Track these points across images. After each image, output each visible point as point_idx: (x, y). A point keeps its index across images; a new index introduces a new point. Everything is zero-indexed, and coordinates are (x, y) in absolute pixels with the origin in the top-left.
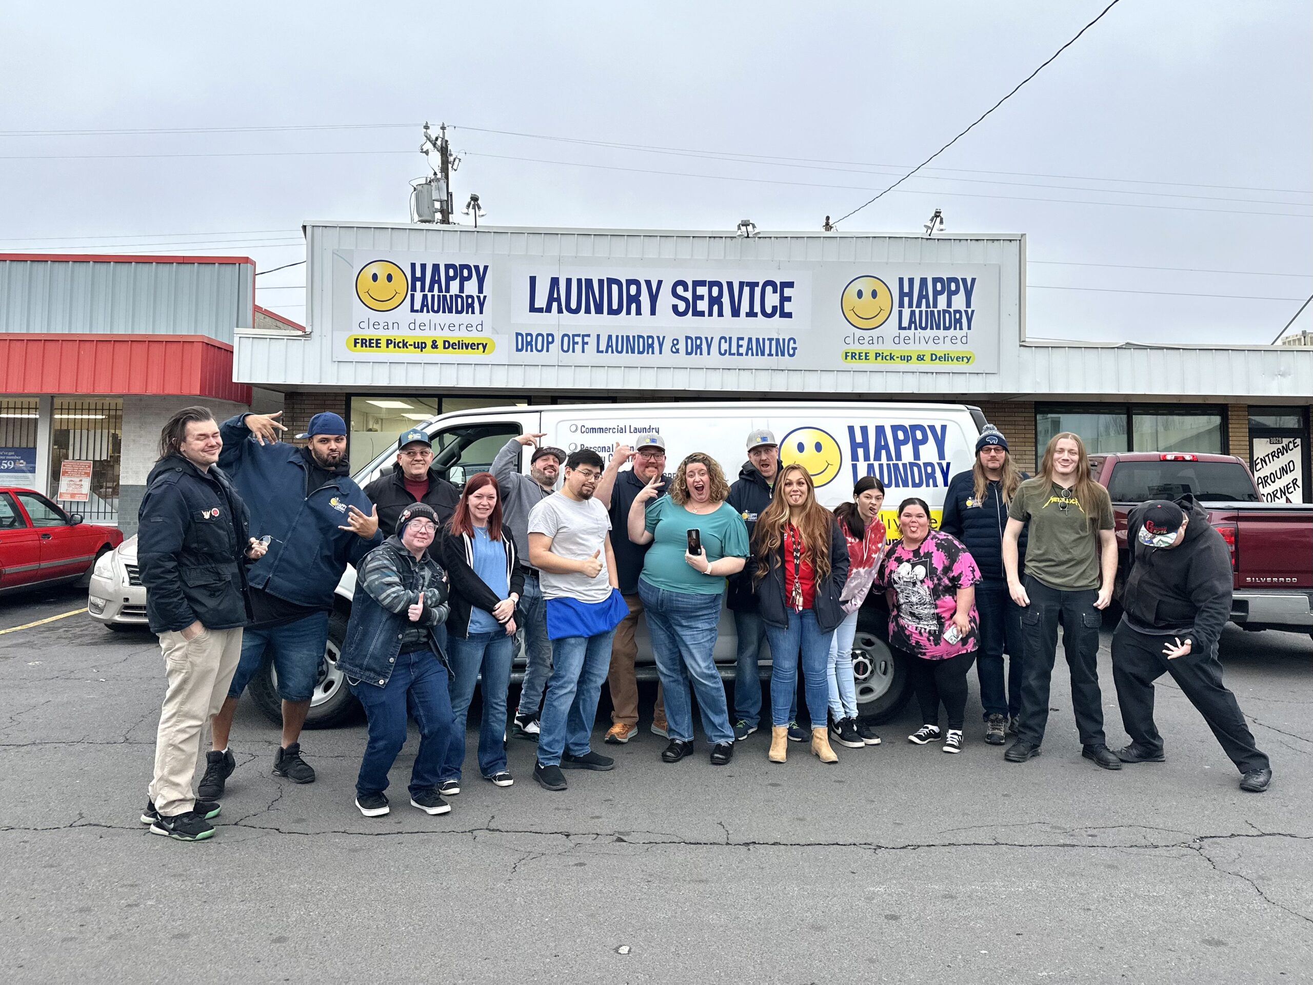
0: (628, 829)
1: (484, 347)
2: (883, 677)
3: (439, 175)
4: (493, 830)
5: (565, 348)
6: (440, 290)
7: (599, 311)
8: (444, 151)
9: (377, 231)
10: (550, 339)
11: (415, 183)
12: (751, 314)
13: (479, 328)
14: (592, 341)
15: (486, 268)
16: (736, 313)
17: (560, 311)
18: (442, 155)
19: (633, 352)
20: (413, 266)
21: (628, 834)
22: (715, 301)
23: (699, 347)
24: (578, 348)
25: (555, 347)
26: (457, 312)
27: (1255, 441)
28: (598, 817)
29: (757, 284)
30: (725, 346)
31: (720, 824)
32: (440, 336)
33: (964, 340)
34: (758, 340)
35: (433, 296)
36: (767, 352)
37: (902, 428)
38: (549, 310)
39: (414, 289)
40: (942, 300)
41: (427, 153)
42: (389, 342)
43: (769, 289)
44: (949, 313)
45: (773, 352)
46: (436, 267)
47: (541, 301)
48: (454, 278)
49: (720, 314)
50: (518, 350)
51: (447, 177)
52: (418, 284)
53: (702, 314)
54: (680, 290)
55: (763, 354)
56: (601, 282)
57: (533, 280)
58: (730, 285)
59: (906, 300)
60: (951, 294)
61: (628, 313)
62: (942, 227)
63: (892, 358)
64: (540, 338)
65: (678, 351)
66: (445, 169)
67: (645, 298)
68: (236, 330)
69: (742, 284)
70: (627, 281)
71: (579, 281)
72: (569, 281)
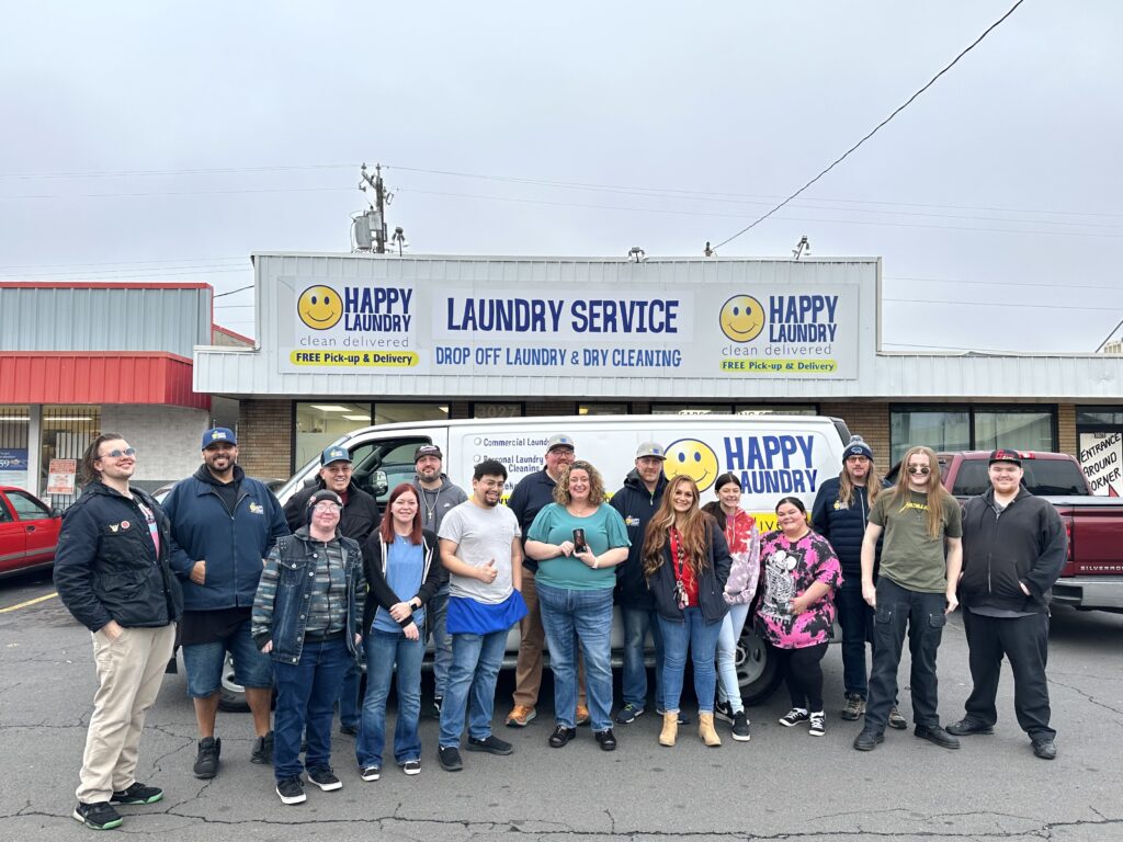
0: (522, 818)
1: (409, 360)
2: (757, 663)
3: (375, 209)
4: (400, 819)
5: (480, 361)
6: (371, 311)
7: (509, 327)
8: (379, 188)
9: (316, 260)
10: (466, 353)
11: (354, 216)
12: (641, 329)
13: (405, 343)
14: (502, 354)
15: (410, 291)
16: (627, 328)
17: (475, 328)
18: (378, 191)
19: (538, 363)
20: (347, 290)
21: (521, 823)
22: (610, 318)
23: (596, 358)
24: (491, 360)
25: (471, 359)
26: (386, 330)
27: (1082, 435)
28: (495, 805)
29: (646, 303)
30: (618, 358)
31: (607, 812)
32: (371, 351)
33: (827, 351)
34: (647, 352)
35: (365, 316)
36: (655, 362)
37: (773, 439)
38: (465, 327)
39: (348, 310)
40: (808, 316)
41: (364, 189)
42: (327, 357)
43: (657, 307)
44: (815, 327)
45: (661, 362)
46: (367, 291)
47: (458, 320)
48: (382, 300)
49: (614, 330)
50: (438, 362)
51: (382, 210)
52: (352, 306)
53: (598, 330)
54: (579, 309)
55: (651, 364)
56: (510, 302)
57: (451, 301)
58: (622, 304)
59: (777, 315)
60: (816, 310)
61: (534, 329)
62: (808, 251)
63: (764, 367)
64: (457, 352)
65: (577, 362)
66: (380, 204)
67: (548, 316)
68: (195, 347)
69: (632, 303)
70: (533, 301)
71: (491, 302)
72: (482, 302)
